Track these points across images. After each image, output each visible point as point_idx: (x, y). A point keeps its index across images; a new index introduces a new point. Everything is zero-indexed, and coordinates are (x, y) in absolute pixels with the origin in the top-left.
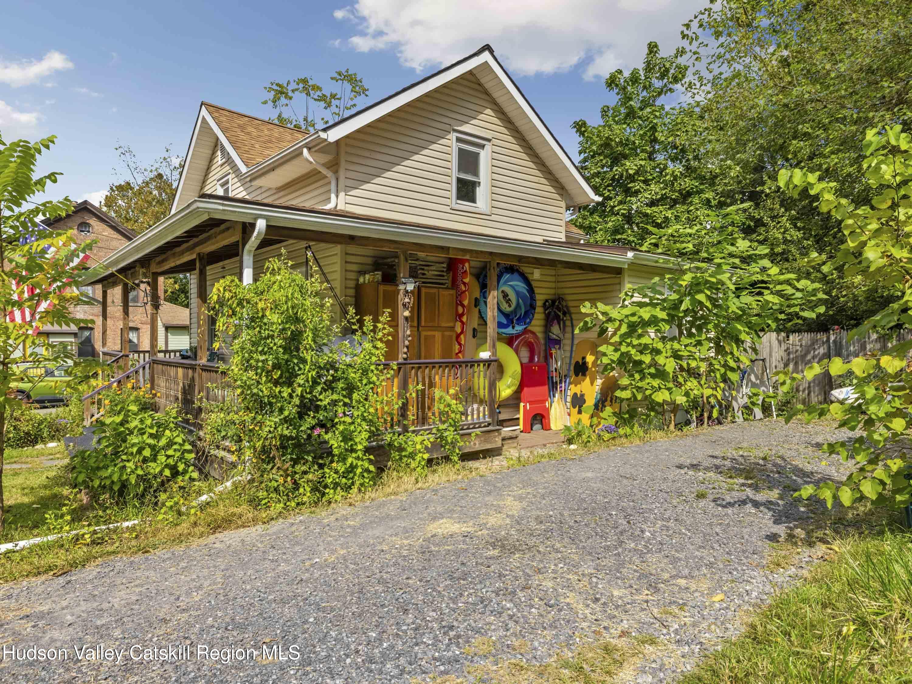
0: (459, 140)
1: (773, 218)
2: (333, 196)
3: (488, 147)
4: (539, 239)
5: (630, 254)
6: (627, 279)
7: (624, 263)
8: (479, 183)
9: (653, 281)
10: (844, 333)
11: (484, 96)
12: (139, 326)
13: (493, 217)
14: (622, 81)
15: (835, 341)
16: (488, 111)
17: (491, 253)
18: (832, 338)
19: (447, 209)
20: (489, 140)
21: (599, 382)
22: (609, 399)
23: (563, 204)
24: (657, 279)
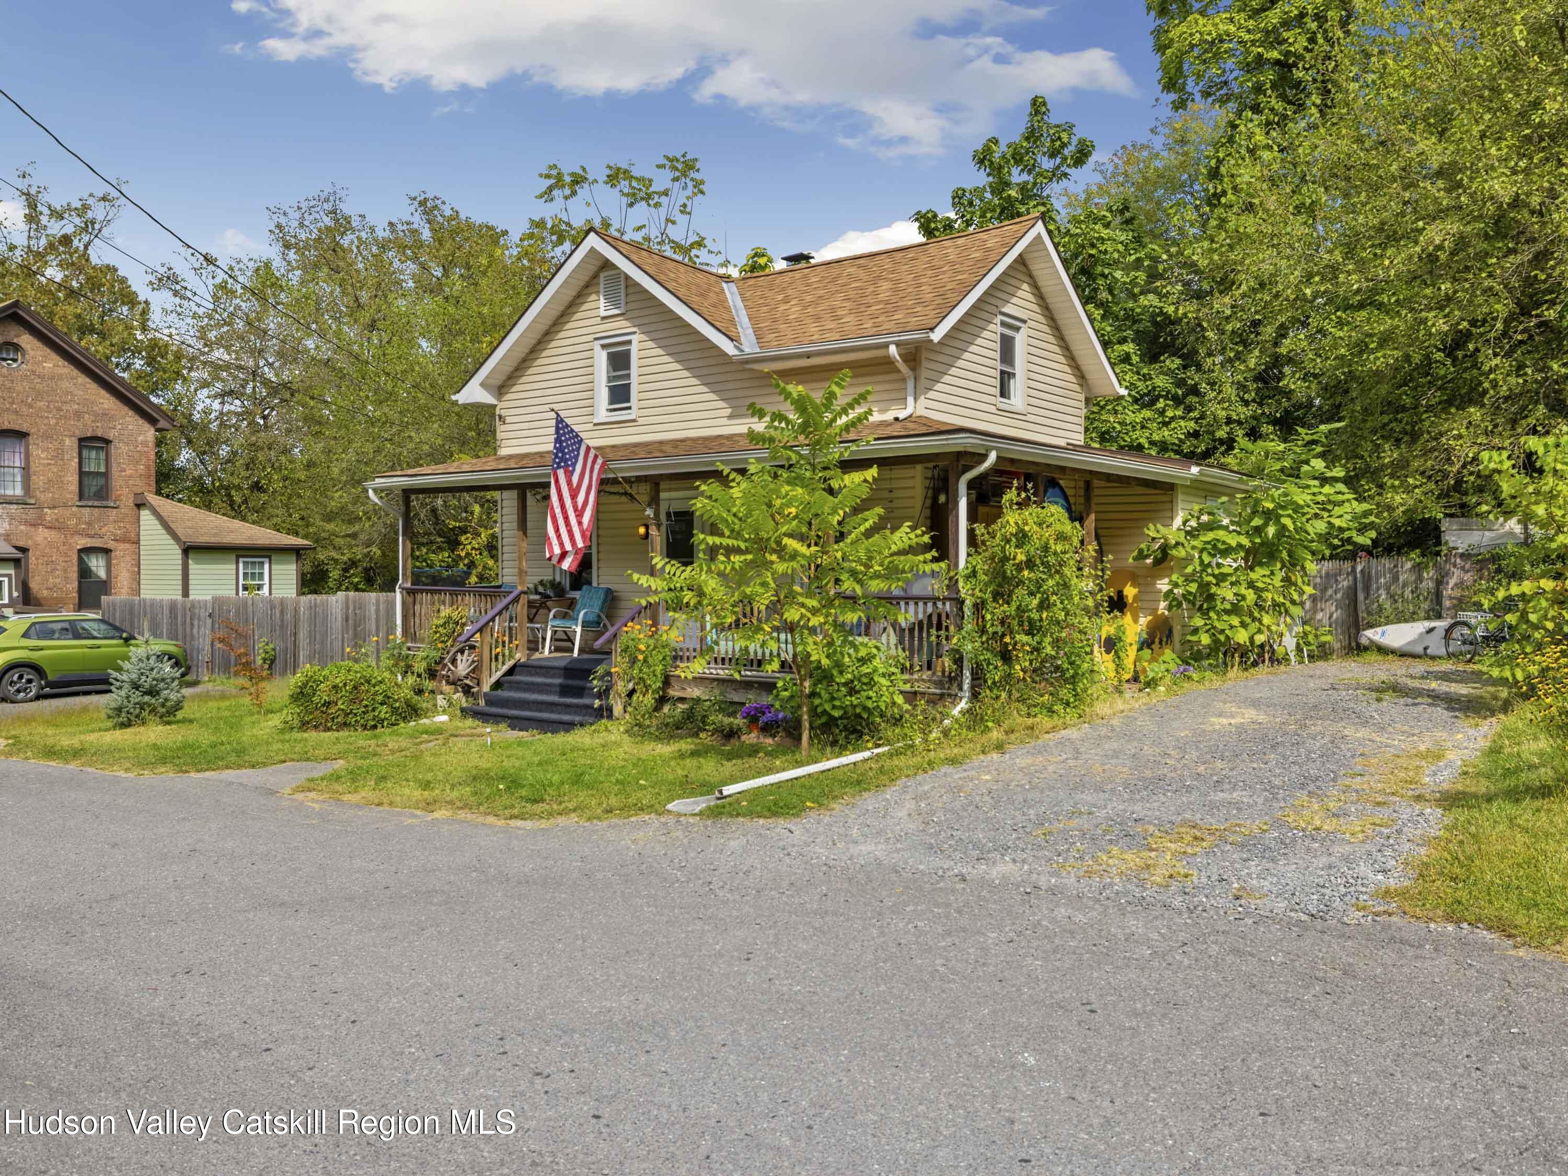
0: (1003, 324)
1: (1212, 384)
2: (910, 400)
3: (1024, 331)
4: (1062, 443)
5: (1195, 470)
6: (1180, 497)
7: (1186, 479)
8: (1014, 374)
9: (1220, 501)
10: (1374, 562)
11: (1024, 269)
12: (111, 545)
13: (1030, 418)
14: (996, 155)
15: (1362, 571)
16: (1025, 286)
17: (1091, 472)
18: (1359, 568)
19: (992, 409)
20: (1025, 322)
21: (1144, 620)
22: (1157, 640)
23: (1082, 397)
24: (1224, 499)
